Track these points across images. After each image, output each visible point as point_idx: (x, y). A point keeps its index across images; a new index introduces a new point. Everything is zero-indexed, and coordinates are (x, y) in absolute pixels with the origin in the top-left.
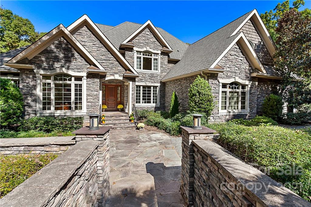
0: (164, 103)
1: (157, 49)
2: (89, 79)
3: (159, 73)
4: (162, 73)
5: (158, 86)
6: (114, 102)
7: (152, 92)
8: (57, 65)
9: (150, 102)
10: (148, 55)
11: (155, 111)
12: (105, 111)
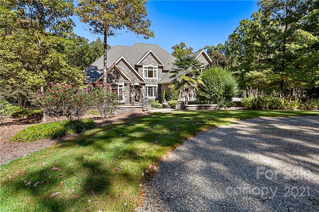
1: (156, 65)
2: (125, 86)
3: (157, 79)
4: (159, 79)
5: (157, 87)
7: (153, 90)
8: (114, 81)
9: (152, 96)
10: (151, 69)
11: (156, 101)
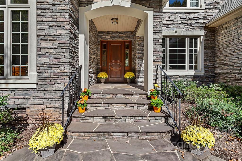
0: (214, 69)
3: (203, 11)
4: (207, 10)
5: (200, 36)
6: (120, 68)
7: (188, 48)
12: (105, 83)
